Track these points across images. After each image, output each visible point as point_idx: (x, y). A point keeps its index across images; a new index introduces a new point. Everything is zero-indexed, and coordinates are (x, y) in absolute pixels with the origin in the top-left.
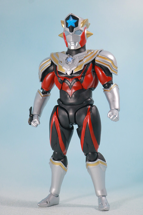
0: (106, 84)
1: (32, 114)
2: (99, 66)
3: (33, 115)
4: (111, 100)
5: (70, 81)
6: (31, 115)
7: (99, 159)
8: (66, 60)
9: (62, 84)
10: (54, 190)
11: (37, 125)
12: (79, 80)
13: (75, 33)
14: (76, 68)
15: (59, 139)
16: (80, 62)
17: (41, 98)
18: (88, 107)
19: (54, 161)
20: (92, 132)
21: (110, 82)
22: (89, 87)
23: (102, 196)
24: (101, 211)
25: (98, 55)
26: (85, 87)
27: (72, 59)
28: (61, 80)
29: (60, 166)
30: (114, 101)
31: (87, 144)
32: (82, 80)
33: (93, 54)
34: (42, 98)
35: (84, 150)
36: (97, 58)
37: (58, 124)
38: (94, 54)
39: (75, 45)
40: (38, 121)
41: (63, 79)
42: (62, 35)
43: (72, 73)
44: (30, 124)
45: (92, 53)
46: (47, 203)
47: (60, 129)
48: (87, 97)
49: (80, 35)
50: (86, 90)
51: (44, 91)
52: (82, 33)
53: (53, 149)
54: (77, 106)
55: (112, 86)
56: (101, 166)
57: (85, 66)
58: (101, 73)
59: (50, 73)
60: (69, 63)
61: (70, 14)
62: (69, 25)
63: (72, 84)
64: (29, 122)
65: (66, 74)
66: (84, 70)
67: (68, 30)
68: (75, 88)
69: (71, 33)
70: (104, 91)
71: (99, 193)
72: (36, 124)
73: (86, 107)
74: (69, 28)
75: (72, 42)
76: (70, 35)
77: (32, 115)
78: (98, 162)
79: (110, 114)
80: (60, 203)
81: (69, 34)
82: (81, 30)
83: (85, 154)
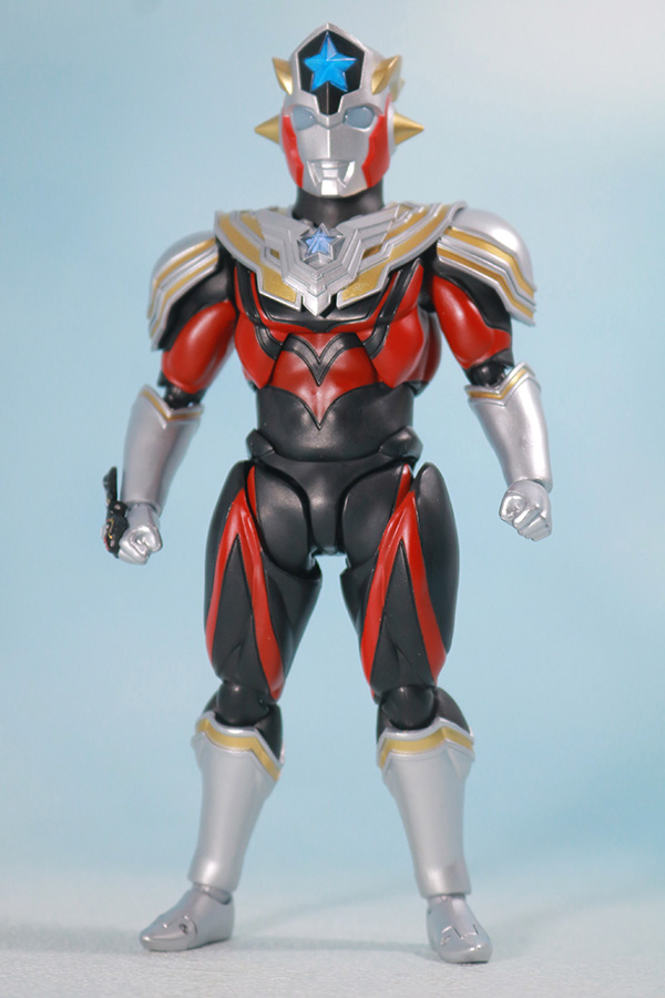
0: (481, 366)
1: (118, 499)
2: (453, 277)
3: (125, 507)
4: (509, 442)
5: (320, 343)
6: (118, 507)
7: (442, 720)
8: (299, 243)
9: (276, 361)
10: (210, 871)
11: (149, 553)
12: (362, 340)
13: (344, 120)
14: (352, 284)
15: (257, 619)
16: (367, 253)
17: (164, 426)
18: (399, 470)
19: (222, 729)
20: (421, 588)
21: (501, 357)
22: (404, 378)
23: (449, 898)
24: (454, 963)
25: (450, 228)
26: (385, 377)
27: (331, 240)
28: (272, 339)
29: (252, 750)
30: (522, 443)
31: (394, 648)
32: (376, 340)
33: (425, 223)
34: (168, 427)
35: (374, 675)
36: (444, 240)
37: (255, 550)
38: (431, 219)
39: (342, 174)
40: (155, 534)
41: (284, 336)
42: (277, 129)
43: (332, 308)
44: (115, 549)
45: (418, 218)
46: (185, 931)
47: (263, 574)
48: (394, 425)
49: (368, 130)
50: (389, 389)
51: (175, 395)
52: (375, 120)
53: (220, 670)
54: (351, 464)
55: (512, 375)
56: (451, 752)
57: (392, 274)
58: (459, 314)
59: (209, 310)
60: (316, 257)
61: (328, 27)
62: (318, 82)
63: (326, 360)
64: (108, 541)
65: (304, 309)
66: (386, 294)
67: (312, 102)
68: (339, 378)
69: (327, 119)
70: (473, 397)
71: (437, 880)
72: (146, 549)
73: (389, 472)
74: (319, 93)
75: (327, 160)
76: (318, 127)
77: (121, 504)
78: (439, 733)
79: (511, 503)
80: (236, 932)
81: (315, 122)
82: (371, 107)
83: (379, 694)
